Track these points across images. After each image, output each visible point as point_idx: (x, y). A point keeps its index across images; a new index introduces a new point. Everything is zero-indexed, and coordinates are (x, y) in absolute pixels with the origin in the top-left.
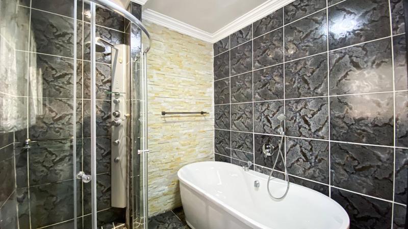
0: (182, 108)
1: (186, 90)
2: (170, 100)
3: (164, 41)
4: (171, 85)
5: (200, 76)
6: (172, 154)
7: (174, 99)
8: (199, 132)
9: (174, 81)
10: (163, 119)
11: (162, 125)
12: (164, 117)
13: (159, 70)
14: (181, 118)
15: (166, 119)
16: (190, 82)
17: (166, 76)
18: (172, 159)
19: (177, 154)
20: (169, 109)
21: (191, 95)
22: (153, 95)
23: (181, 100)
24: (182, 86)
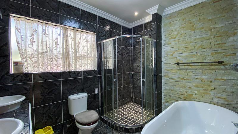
0: (195, 59)
1: (199, 45)
2: (184, 55)
3: (178, 19)
4: (184, 45)
5: (217, 29)
6: (186, 90)
7: (187, 54)
8: (215, 79)
9: (187, 41)
10: (178, 67)
11: (177, 70)
12: (179, 66)
13: (176, 38)
14: (193, 67)
15: (180, 67)
16: (203, 38)
17: (180, 40)
18: (185, 93)
19: (190, 91)
20: (182, 61)
21: (205, 49)
22: (172, 53)
23: (193, 53)
24: (194, 43)
